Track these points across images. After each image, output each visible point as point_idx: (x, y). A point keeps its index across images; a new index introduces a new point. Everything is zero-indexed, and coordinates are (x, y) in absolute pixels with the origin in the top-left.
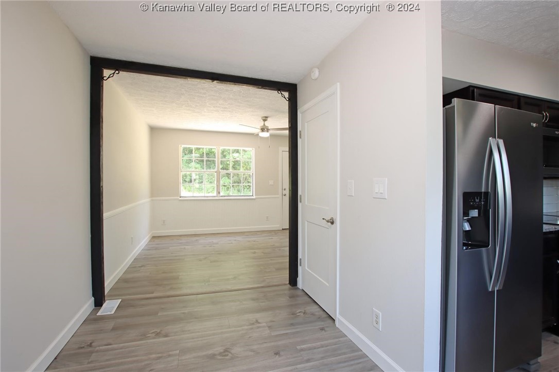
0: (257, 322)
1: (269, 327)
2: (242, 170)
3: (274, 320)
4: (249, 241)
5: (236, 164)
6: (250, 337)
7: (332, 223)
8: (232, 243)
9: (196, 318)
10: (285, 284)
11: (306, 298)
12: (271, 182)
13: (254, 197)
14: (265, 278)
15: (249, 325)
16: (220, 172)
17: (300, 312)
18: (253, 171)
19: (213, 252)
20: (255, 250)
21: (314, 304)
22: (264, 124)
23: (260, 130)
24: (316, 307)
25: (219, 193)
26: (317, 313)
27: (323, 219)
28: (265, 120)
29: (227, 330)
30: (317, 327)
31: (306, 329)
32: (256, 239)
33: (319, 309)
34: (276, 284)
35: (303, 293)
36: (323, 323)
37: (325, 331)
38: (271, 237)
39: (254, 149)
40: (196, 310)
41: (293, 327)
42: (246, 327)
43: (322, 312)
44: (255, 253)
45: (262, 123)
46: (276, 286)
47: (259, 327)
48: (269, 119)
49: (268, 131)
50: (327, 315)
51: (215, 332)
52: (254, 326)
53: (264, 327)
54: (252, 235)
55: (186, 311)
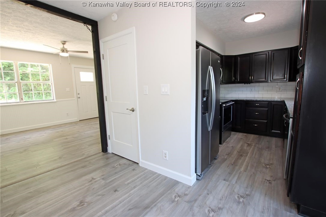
0: (93, 179)
1: (102, 179)
2: (31, 81)
3: (104, 174)
4: (58, 132)
5: (25, 76)
6: (93, 189)
7: (133, 110)
8: (43, 135)
9: (43, 192)
10: (100, 153)
11: (116, 157)
12: (68, 89)
13: (55, 101)
14: (83, 152)
15: (89, 183)
16: (20, 83)
17: (117, 165)
18: (51, 81)
19: (30, 145)
20: (67, 137)
21: (123, 159)
22: (64, 47)
23: (59, 51)
24: (125, 160)
25: (22, 99)
26: (126, 163)
27: (127, 109)
28: (64, 44)
29: (74, 190)
30: (131, 170)
31: (125, 172)
32: (61, 130)
33: (127, 161)
34: (94, 154)
35: (114, 155)
36: (132, 167)
37: (136, 170)
38: (74, 127)
39: (51, 65)
40: (40, 187)
41: (117, 174)
42: (88, 184)
43: (129, 162)
44: (67, 139)
45: (62, 46)
46: (94, 155)
47: (96, 181)
48: (67, 43)
49: (67, 52)
50: (133, 162)
51: (65, 195)
52: (93, 182)
53: (99, 180)
54: (58, 127)
55: (31, 191)
